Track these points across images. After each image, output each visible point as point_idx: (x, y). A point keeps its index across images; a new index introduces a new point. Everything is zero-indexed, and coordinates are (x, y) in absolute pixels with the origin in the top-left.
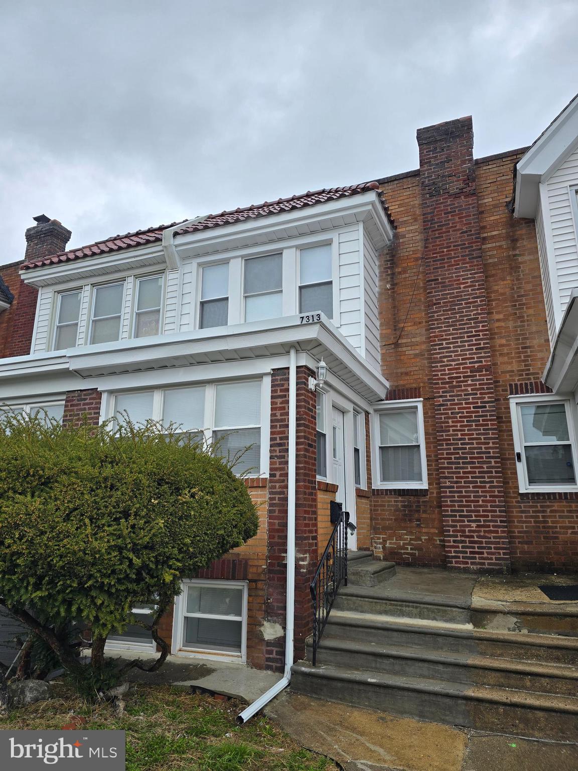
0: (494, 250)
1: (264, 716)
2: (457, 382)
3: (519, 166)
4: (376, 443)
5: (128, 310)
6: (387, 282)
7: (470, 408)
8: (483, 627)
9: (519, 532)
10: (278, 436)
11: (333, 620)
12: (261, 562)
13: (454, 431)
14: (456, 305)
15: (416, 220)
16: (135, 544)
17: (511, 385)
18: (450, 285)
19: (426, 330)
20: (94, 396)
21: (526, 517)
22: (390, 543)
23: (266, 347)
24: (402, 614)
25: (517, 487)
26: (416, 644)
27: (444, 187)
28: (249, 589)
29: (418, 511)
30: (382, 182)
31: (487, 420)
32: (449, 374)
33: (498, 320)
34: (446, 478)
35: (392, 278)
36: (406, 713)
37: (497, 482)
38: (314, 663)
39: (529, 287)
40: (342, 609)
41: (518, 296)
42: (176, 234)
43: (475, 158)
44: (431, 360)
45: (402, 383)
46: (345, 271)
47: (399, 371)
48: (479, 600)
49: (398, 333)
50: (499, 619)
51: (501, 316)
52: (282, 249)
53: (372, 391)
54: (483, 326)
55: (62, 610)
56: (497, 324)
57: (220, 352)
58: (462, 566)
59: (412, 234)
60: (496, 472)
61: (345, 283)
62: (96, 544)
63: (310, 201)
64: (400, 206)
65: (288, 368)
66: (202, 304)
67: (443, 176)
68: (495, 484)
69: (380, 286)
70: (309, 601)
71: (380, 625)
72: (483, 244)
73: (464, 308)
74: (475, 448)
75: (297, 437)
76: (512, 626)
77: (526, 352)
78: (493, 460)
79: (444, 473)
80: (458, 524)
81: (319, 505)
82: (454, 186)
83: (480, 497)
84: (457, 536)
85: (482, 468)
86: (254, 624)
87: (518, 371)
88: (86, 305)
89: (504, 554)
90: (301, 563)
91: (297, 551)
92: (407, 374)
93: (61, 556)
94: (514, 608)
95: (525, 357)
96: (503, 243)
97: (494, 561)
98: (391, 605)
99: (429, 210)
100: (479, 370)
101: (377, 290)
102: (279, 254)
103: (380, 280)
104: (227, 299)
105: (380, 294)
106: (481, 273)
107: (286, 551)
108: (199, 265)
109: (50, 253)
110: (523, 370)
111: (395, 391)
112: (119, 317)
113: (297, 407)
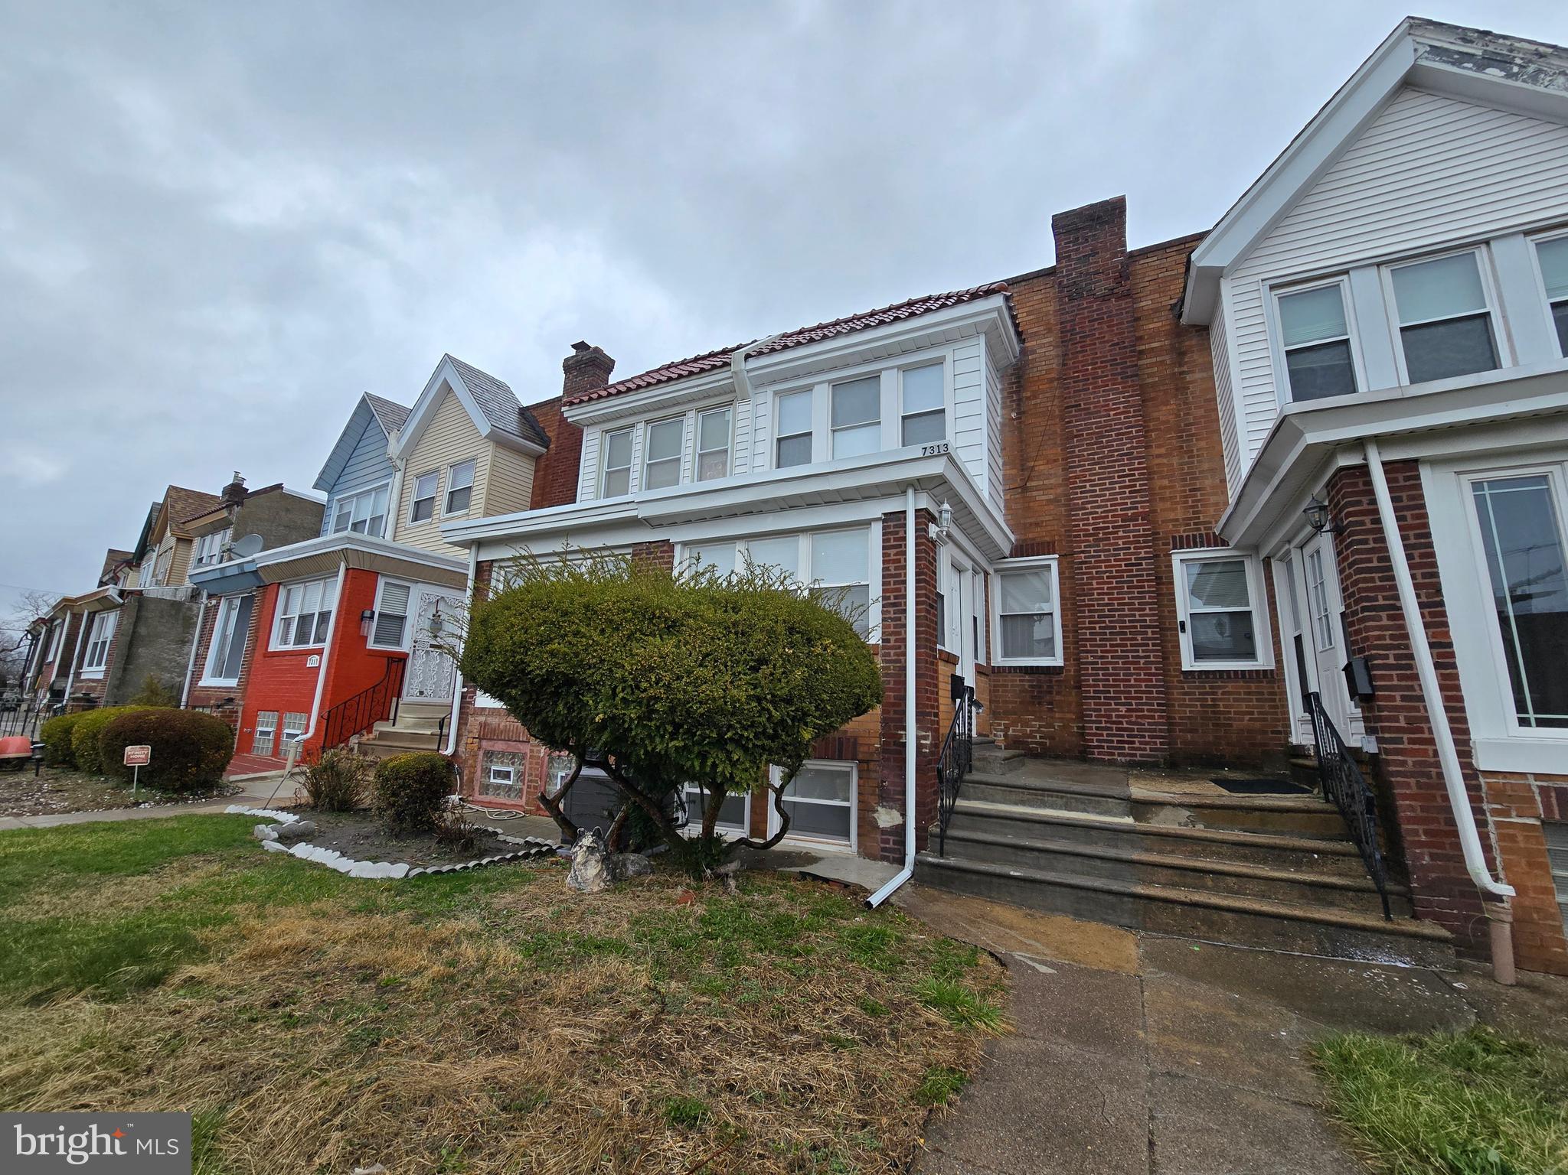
0: (1155, 367)
1: (892, 905)
2: (1104, 534)
3: (1193, 256)
4: (997, 611)
5: (690, 451)
6: (1013, 410)
7: (1120, 566)
8: (1147, 820)
9: (1180, 718)
10: (892, 595)
11: (959, 809)
12: (873, 741)
13: (1098, 594)
14: (1104, 437)
15: (1049, 330)
16: (773, 696)
17: (1174, 538)
18: (1096, 412)
19: (1063, 470)
20: (665, 548)
21: (1190, 700)
22: (1014, 731)
23: (877, 486)
24: (1044, 805)
25: (1180, 664)
26: (1064, 838)
27: (1088, 288)
28: (860, 771)
29: (1050, 693)
30: (1013, 282)
31: (1143, 581)
32: (1093, 524)
33: (1159, 456)
34: (1088, 652)
35: (1018, 405)
36: (1057, 910)
37: (1154, 657)
38: (942, 855)
39: (1201, 412)
40: (968, 798)
41: (1186, 425)
42: (748, 356)
43: (1128, 250)
44: (1071, 507)
45: (1031, 536)
46: (961, 396)
47: (1029, 521)
48: (1139, 790)
49: (1026, 473)
50: (1167, 812)
51: (1162, 451)
52: (880, 371)
53: (996, 545)
54: (1139, 463)
55: (696, 764)
56: (1158, 461)
57: (818, 493)
58: (1107, 758)
59: (1045, 351)
60: (1153, 645)
61: (961, 411)
62: (735, 692)
63: (873, 321)
64: (1029, 313)
65: (904, 512)
66: (779, 440)
67: (1088, 274)
68: (1152, 659)
69: (1003, 415)
70: (933, 785)
71: (1018, 816)
72: (1139, 359)
73: (1114, 440)
74: (1127, 616)
75: (917, 596)
76: (1183, 820)
77: (1195, 495)
78: (1149, 630)
79: (1085, 646)
80: (1103, 708)
81: (941, 678)
82: (1102, 286)
83: (1132, 675)
84: (1101, 722)
85: (1136, 639)
86: (865, 810)
87: (1184, 519)
88: (639, 447)
89: (1161, 744)
90: (923, 742)
91: (918, 729)
92: (1037, 524)
93: (701, 703)
94: (1186, 800)
95: (1193, 501)
96: (1166, 357)
97: (1148, 752)
98: (1029, 794)
99: (1068, 317)
100: (1134, 518)
101: (999, 420)
102: (876, 377)
103: (1003, 408)
104: (810, 434)
105: (1003, 425)
106: (1137, 395)
107: (904, 729)
108: (776, 393)
109: (593, 386)
110: (1190, 519)
111: (1022, 546)
112: (679, 459)
113: (917, 559)
